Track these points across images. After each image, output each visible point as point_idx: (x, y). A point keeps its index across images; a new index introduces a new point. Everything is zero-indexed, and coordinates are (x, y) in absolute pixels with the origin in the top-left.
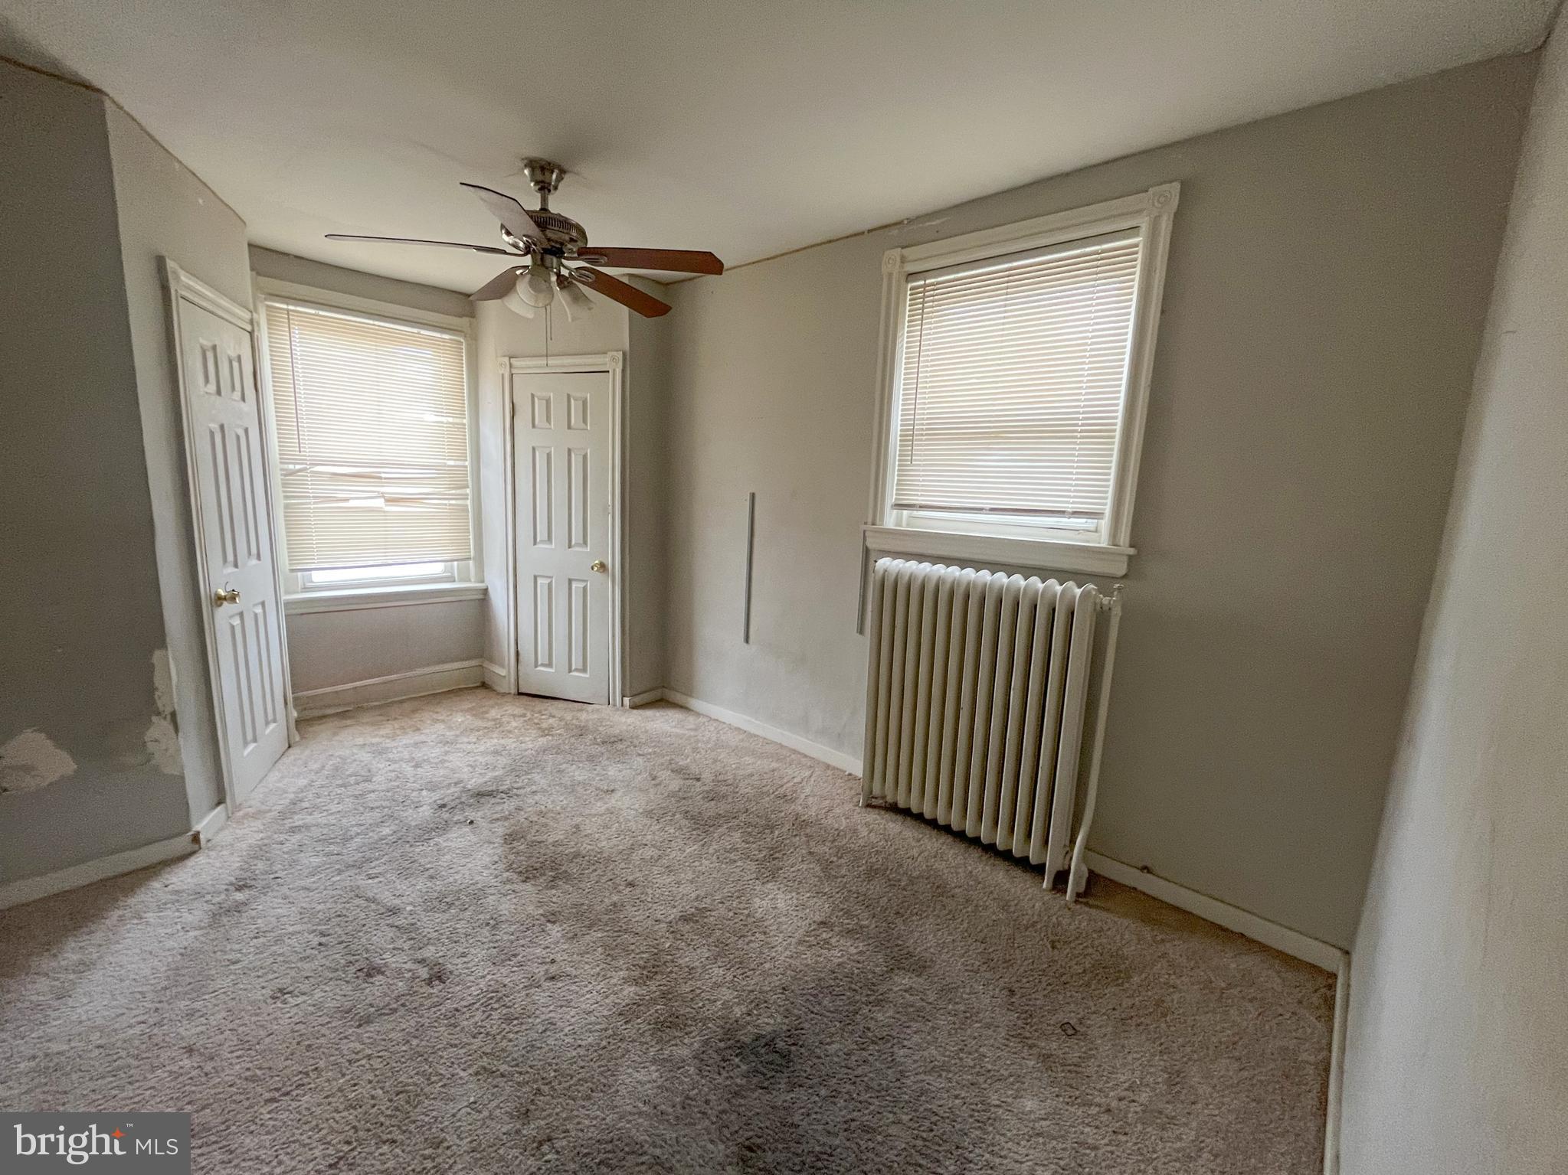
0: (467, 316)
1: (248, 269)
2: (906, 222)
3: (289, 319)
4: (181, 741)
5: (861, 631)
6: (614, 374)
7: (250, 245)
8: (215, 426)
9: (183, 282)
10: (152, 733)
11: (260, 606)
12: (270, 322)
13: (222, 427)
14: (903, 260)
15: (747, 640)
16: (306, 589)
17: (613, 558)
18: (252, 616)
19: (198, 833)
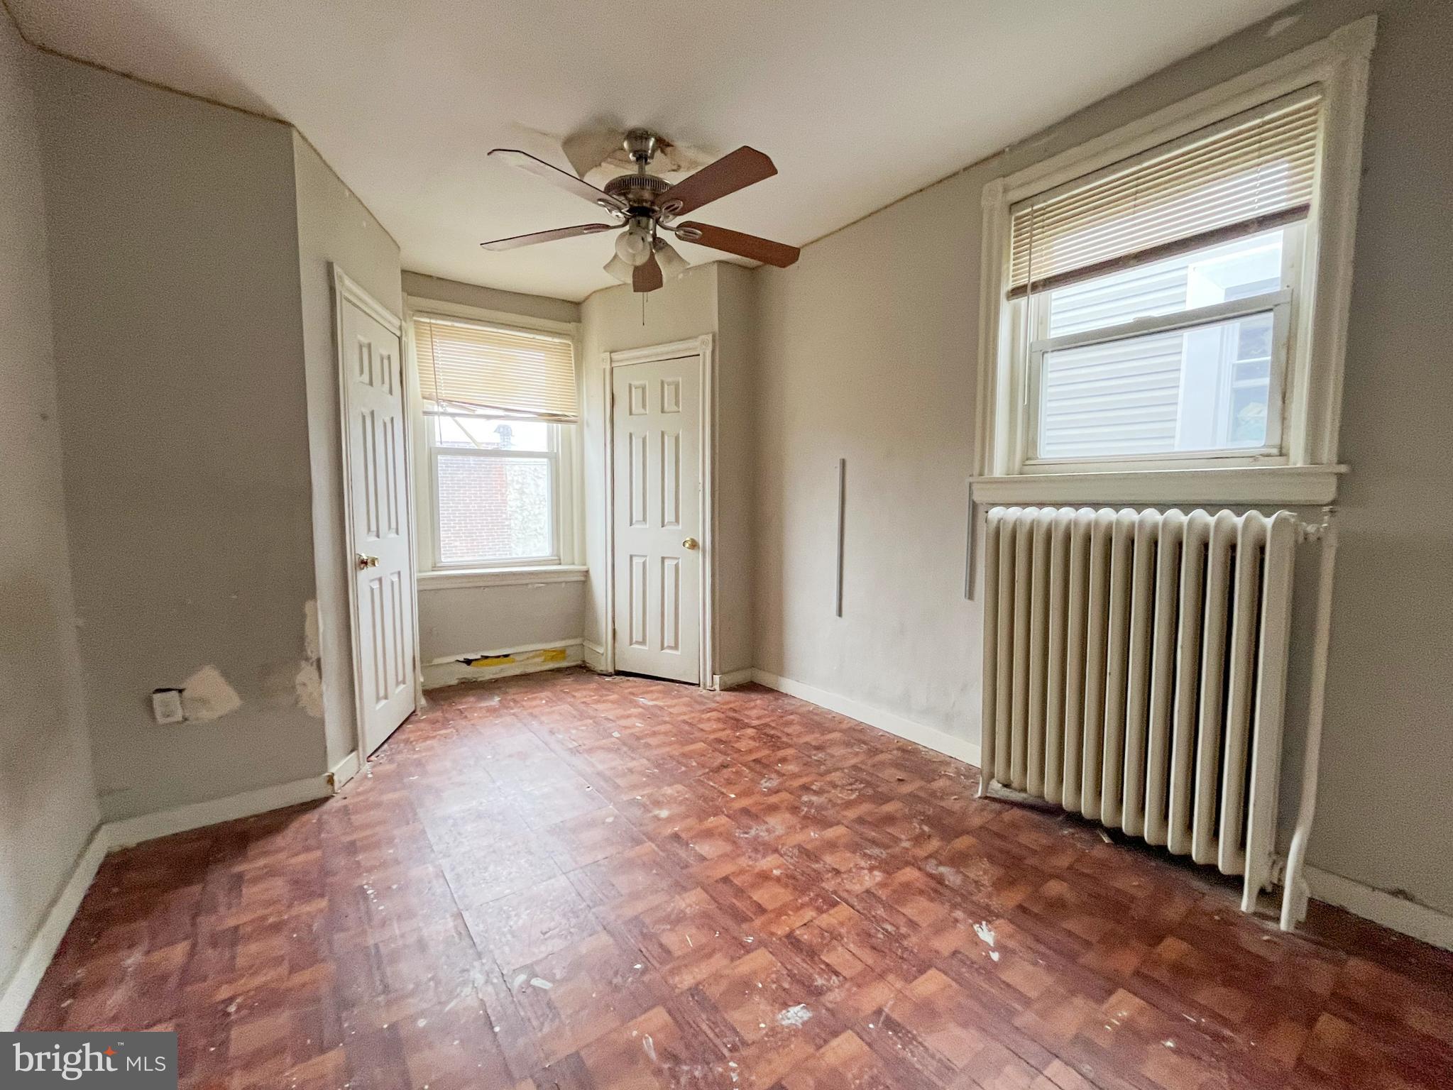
0: (575, 321)
1: (400, 289)
2: (1007, 149)
3: (431, 330)
4: (324, 687)
5: (970, 595)
6: (704, 355)
7: (404, 272)
8: (367, 412)
9: (347, 286)
10: (300, 678)
11: (396, 576)
12: (419, 335)
13: (372, 413)
14: (1006, 190)
15: (840, 614)
16: (434, 568)
17: (704, 535)
18: (389, 583)
19: (333, 774)
